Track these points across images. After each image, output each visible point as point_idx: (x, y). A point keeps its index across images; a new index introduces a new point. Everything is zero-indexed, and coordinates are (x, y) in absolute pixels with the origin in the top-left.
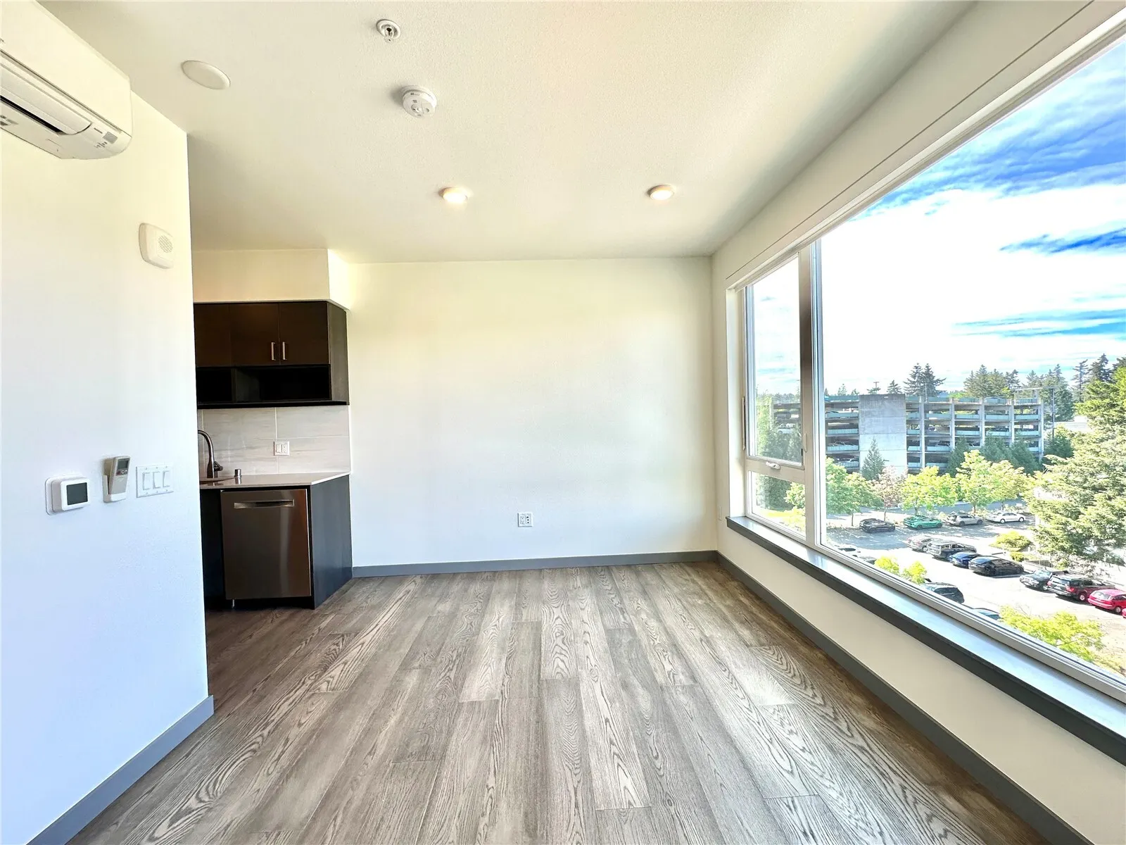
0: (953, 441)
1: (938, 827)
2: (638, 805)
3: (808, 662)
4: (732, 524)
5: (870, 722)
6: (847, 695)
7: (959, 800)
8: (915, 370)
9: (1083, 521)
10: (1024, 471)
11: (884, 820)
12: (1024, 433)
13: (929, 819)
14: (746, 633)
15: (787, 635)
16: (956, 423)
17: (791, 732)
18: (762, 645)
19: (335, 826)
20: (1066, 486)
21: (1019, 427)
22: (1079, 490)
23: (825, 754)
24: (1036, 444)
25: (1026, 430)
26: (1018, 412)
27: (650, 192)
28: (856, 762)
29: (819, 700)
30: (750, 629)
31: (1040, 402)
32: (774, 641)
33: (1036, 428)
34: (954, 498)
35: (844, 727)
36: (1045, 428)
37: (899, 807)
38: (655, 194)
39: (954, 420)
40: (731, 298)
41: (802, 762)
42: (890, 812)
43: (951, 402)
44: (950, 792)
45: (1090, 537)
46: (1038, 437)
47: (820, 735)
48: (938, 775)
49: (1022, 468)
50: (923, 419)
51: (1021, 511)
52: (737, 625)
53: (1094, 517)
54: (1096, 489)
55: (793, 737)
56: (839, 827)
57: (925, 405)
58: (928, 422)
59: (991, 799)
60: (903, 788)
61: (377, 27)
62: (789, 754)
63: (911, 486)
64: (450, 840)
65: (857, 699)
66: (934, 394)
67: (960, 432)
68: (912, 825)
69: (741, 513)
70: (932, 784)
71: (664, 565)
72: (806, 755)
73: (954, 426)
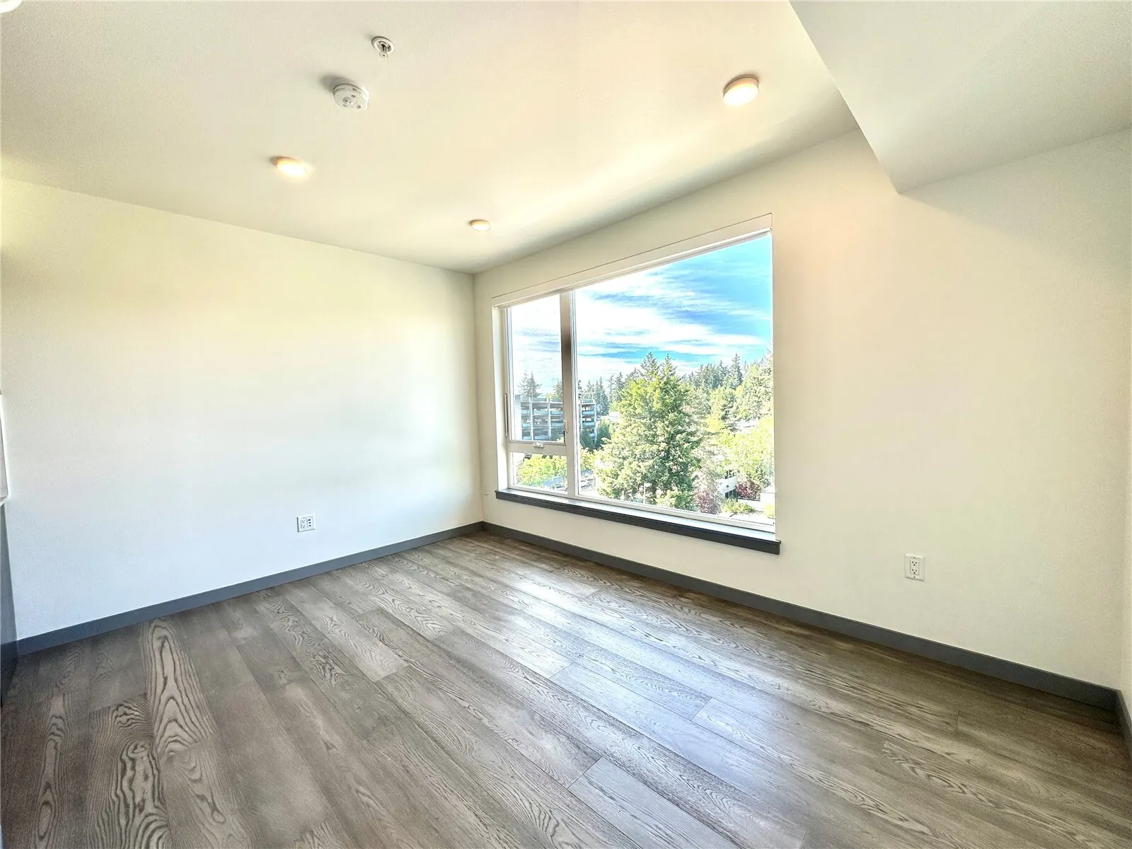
0: (550, 431)
1: (686, 610)
2: (566, 665)
3: (590, 570)
4: (500, 495)
5: (636, 584)
6: (618, 577)
7: (686, 598)
8: (524, 376)
9: (620, 480)
10: (589, 450)
11: (669, 617)
12: (587, 424)
13: (681, 608)
14: (543, 566)
15: (568, 559)
16: (552, 418)
17: (608, 602)
18: (559, 569)
19: (363, 794)
20: (611, 458)
21: (584, 419)
22: (617, 460)
23: (629, 604)
24: (593, 432)
25: (588, 422)
26: (584, 409)
27: (472, 222)
28: (643, 602)
29: (609, 584)
30: (545, 563)
31: (594, 402)
32: (563, 565)
33: (593, 421)
34: (552, 474)
35: (628, 590)
36: (597, 420)
37: (669, 609)
38: (476, 226)
39: (550, 415)
40: (495, 314)
41: (622, 611)
42: (668, 613)
43: (547, 402)
44: (682, 596)
45: (622, 489)
46: (594, 426)
47: (621, 598)
48: (675, 593)
49: (588, 448)
50: (532, 415)
51: (587, 478)
52: (534, 563)
53: (624, 476)
54: (624, 458)
55: (611, 604)
56: (656, 627)
57: (533, 404)
58: (534, 417)
59: (695, 593)
60: (667, 603)
61: (373, 39)
62: (616, 611)
63: (527, 467)
64: (474, 741)
65: (625, 577)
66: (536, 395)
67: (553, 424)
68: (678, 613)
69: (506, 486)
70: (674, 597)
71: (446, 542)
72: (622, 608)
73: (550, 420)
